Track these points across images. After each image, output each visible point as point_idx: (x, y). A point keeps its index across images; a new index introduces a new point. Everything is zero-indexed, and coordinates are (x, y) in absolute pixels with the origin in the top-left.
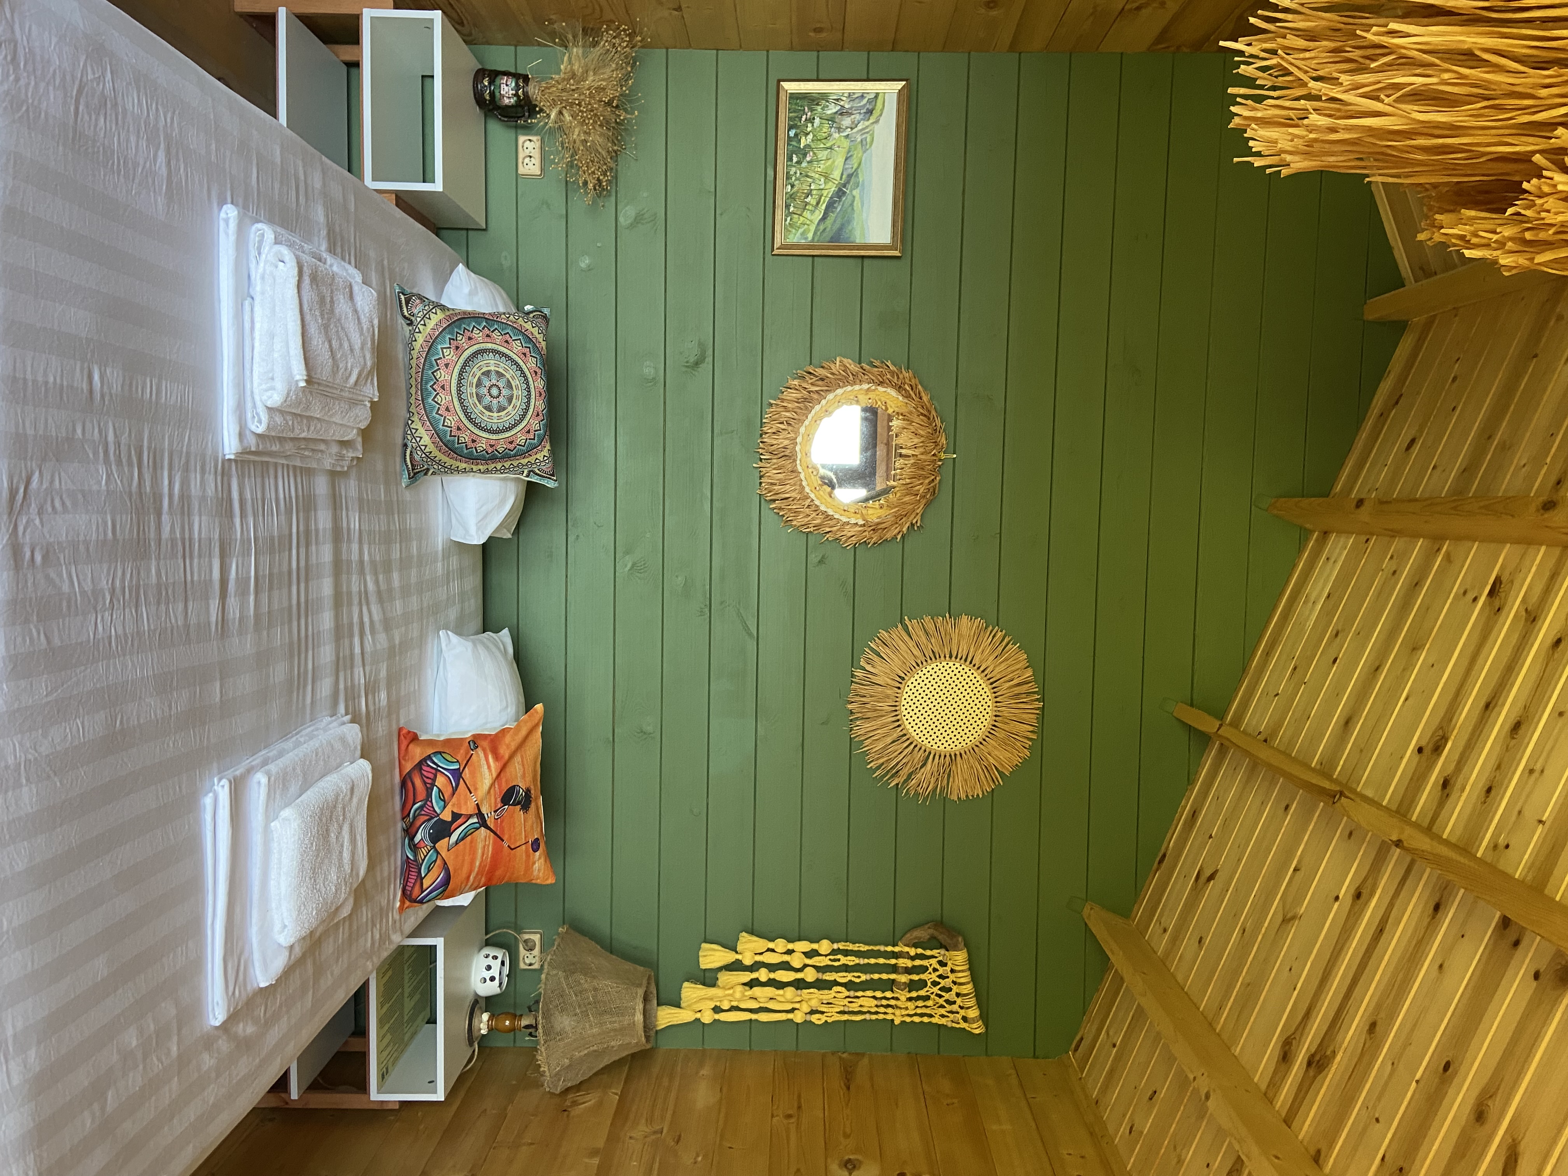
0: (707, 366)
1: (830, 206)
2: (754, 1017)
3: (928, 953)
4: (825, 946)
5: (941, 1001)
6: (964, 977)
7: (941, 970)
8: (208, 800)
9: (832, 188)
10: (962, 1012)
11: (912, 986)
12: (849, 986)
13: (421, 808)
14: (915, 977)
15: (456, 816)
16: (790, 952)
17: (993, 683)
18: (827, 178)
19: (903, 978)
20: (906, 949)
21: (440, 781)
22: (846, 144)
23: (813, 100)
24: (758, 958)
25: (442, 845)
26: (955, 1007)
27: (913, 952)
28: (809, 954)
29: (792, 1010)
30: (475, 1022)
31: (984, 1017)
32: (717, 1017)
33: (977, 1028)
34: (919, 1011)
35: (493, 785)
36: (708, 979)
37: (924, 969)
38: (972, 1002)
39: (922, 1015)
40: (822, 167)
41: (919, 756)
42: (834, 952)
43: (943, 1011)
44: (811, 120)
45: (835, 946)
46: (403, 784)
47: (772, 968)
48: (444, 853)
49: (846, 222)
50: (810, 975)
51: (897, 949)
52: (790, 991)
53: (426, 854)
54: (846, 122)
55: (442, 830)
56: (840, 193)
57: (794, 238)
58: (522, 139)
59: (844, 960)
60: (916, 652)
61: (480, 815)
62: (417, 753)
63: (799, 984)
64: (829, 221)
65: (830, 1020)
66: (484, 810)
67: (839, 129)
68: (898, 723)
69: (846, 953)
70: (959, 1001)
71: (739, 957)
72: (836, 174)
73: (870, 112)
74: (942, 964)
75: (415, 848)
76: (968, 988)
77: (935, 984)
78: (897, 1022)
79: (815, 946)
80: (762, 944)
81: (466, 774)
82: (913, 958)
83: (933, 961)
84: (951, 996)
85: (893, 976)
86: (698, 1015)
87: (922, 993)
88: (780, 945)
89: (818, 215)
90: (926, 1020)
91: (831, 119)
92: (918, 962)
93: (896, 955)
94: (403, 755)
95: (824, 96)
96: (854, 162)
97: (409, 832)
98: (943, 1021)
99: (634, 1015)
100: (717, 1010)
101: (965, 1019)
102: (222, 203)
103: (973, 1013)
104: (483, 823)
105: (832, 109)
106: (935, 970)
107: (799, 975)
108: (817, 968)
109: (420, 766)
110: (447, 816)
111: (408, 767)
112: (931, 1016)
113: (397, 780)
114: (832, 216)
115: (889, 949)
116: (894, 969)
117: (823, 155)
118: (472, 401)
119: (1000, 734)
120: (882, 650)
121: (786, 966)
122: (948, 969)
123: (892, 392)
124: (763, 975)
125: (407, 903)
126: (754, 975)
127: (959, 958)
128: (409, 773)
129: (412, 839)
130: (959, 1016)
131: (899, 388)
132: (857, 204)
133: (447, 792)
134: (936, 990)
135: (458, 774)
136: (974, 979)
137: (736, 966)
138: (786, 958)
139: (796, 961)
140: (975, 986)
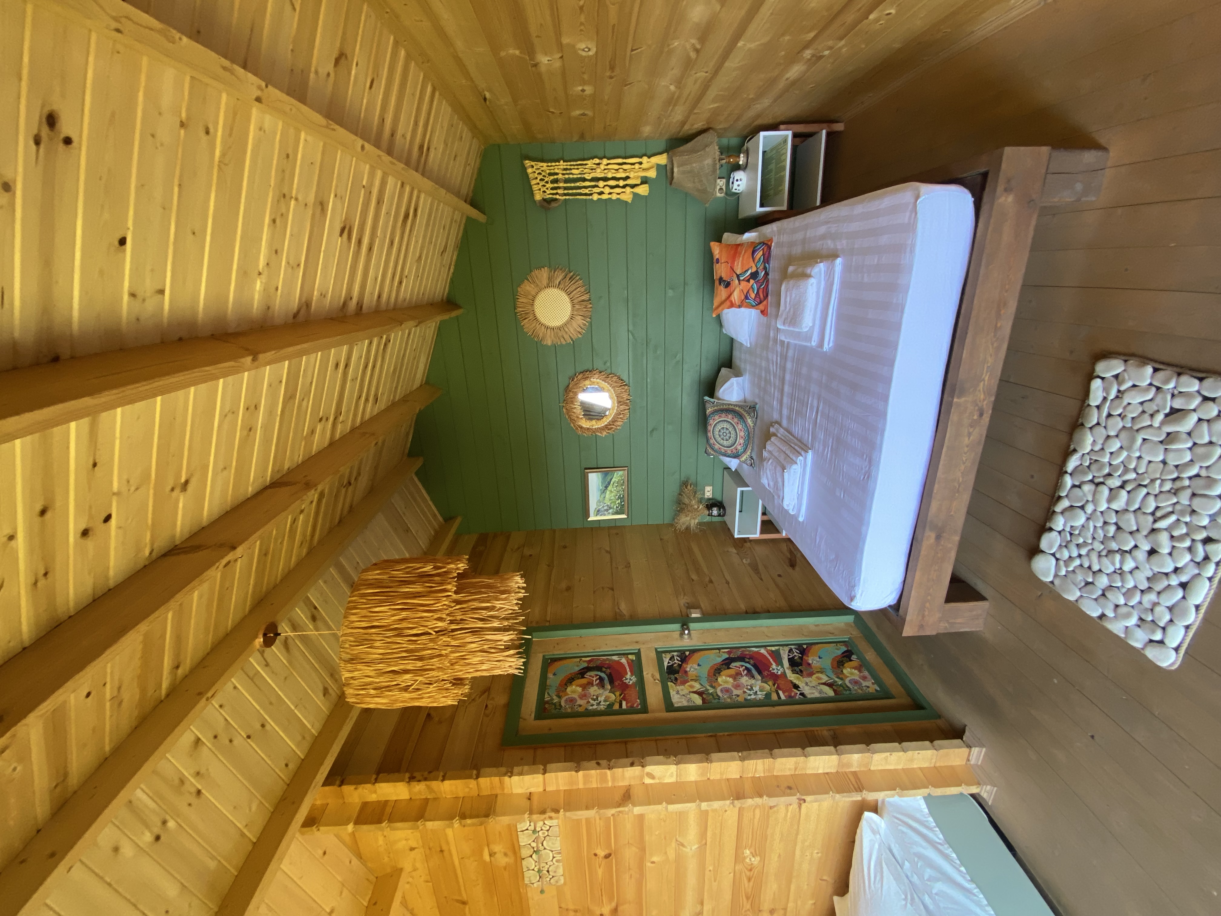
0: (649, 430)
1: (609, 483)
2: (624, 161)
3: (551, 196)
4: (595, 197)
5: (543, 174)
6: (535, 188)
7: (545, 189)
9: (609, 488)
10: (534, 170)
11: (556, 181)
12: (584, 180)
14: (556, 185)
15: (748, 281)
16: (610, 193)
17: (536, 318)
18: (611, 492)
19: (561, 185)
20: (560, 198)
21: (753, 296)
22: (605, 502)
23: (617, 513)
24: (623, 190)
25: (754, 269)
26: (537, 172)
27: (558, 197)
28: (601, 193)
29: (608, 164)
30: (745, 160)
31: (525, 169)
32: (640, 160)
33: (528, 163)
34: (552, 168)
36: (644, 181)
37: (552, 189)
38: (531, 176)
39: (551, 166)
40: (613, 494)
41: (562, 286)
42: (591, 194)
43: (542, 169)
44: (617, 507)
45: (591, 197)
46: (767, 296)
47: (617, 186)
49: (604, 478)
50: (601, 184)
51: (564, 197)
52: (610, 175)
53: (760, 266)
54: (606, 508)
55: (754, 275)
56: (606, 487)
57: (621, 473)
58: (711, 497)
59: (587, 191)
60: (567, 330)
61: (739, 280)
62: (761, 307)
63: (605, 179)
64: (609, 478)
65: (591, 161)
66: (737, 281)
67: (608, 505)
68: (572, 300)
69: (586, 194)
70: (536, 175)
71: (632, 190)
72: (608, 492)
73: (598, 511)
74: (544, 192)
75: (765, 268)
76: (533, 182)
77: (547, 182)
78: (562, 161)
79: (600, 197)
80: (623, 197)
81: (743, 297)
82: (557, 194)
83: (548, 192)
84: (540, 177)
85: (565, 185)
86: (649, 160)
87: (552, 178)
88: (614, 197)
89: (613, 480)
90: (549, 164)
91: (610, 508)
92: (555, 191)
93: (565, 195)
94: (766, 307)
95: (613, 514)
96: (602, 496)
97: (767, 274)
98: (542, 164)
101: (533, 167)
103: (530, 170)
104: (738, 276)
105: (610, 511)
106: (547, 189)
107: (605, 183)
108: (597, 186)
109: (761, 302)
111: (765, 303)
112: (548, 166)
114: (609, 480)
115: (567, 197)
116: (565, 188)
117: (613, 498)
118: (733, 432)
119: (531, 297)
120: (580, 330)
121: (612, 187)
122: (542, 190)
123: (584, 426)
124: (621, 183)
125: (769, 243)
126: (626, 183)
127: (538, 197)
128: (764, 300)
129: (766, 272)
130: (535, 167)
131: (581, 427)
132: (600, 484)
133: (751, 292)
134: (546, 179)
135: (746, 297)
136: (531, 186)
137: (633, 186)
138: (612, 191)
139: (607, 190)
140: (530, 183)
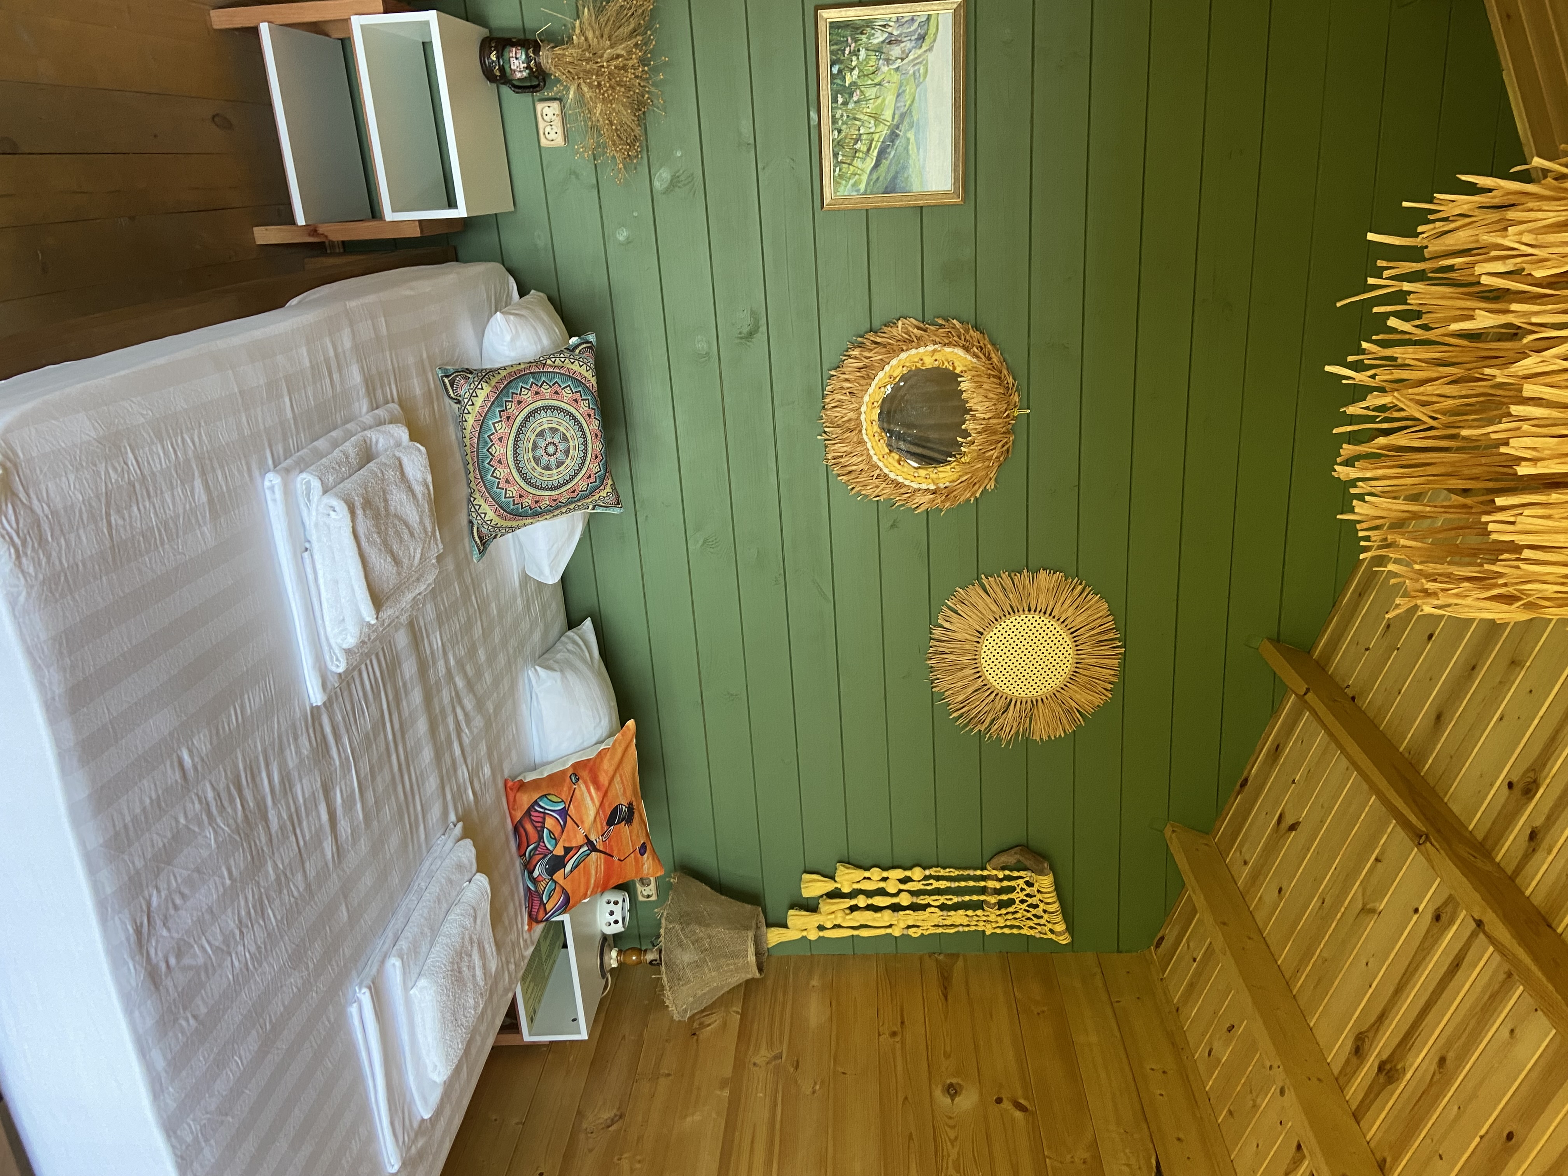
0: (761, 336)
1: (882, 153)
2: (855, 933)
3: (1016, 874)
4: (917, 873)
5: (1029, 915)
6: (1051, 897)
7: (1028, 890)
8: (354, 1010)
9: (883, 131)
10: (1050, 926)
11: (1001, 905)
12: (942, 907)
13: (535, 848)
14: (1004, 897)
15: (567, 850)
16: (885, 879)
17: (1073, 632)
18: (876, 117)
19: (993, 899)
20: (994, 872)
21: (549, 823)
22: (896, 77)
23: (857, 28)
24: (856, 886)
25: (559, 876)
26: (1042, 921)
27: (1001, 875)
28: (904, 881)
29: (890, 926)
30: (606, 958)
31: (1070, 929)
32: (821, 934)
33: (1064, 940)
34: (1008, 923)
35: (598, 813)
36: (811, 907)
37: (1012, 889)
38: (1059, 918)
39: (1011, 927)
40: (871, 107)
41: (1000, 704)
42: (926, 878)
43: (1031, 923)
44: (856, 53)
45: (927, 872)
46: (516, 829)
47: (869, 894)
48: (561, 881)
49: (902, 168)
50: (905, 900)
51: (985, 873)
52: (887, 913)
53: (546, 887)
54: (895, 51)
55: (557, 863)
56: (893, 136)
57: (845, 190)
58: (539, 106)
59: (936, 884)
60: (994, 607)
61: (589, 843)
62: (525, 800)
63: (896, 908)
64: (882, 168)
65: (926, 933)
66: (593, 838)
67: (888, 61)
68: (978, 675)
69: (938, 878)
70: (1046, 916)
71: (839, 886)
72: (887, 115)
73: (922, 38)
74: (1029, 884)
75: (535, 881)
76: (1055, 907)
77: (1023, 901)
78: (988, 933)
79: (908, 873)
80: (860, 874)
81: (572, 811)
82: (1001, 880)
83: (1021, 882)
84: (1039, 911)
85: (982, 898)
86: (805, 934)
87: (1011, 909)
88: (876, 873)
89: (870, 163)
90: (1015, 931)
91: (878, 50)
92: (1006, 883)
93: (984, 878)
94: (512, 805)
95: (869, 23)
96: (907, 97)
97: (528, 867)
98: (1032, 932)
99: (747, 956)
100: (821, 928)
101: (1051, 931)
102: (264, 472)
103: (1060, 927)
104: (593, 848)
105: (879, 37)
106: (1022, 890)
107: (895, 900)
108: (912, 893)
109: (528, 813)
110: (559, 851)
111: (519, 815)
112: (1020, 928)
113: (510, 826)
114: (885, 163)
115: (979, 872)
116: (983, 891)
117: (871, 93)
118: (529, 466)
119: (1081, 679)
120: (959, 608)
121: (882, 892)
122: (1035, 889)
123: (960, 352)
124: (862, 901)
125: (534, 924)
126: (853, 902)
127: (1046, 882)
128: (520, 821)
129: (531, 873)
130: (1046, 929)
131: (967, 349)
132: (912, 147)
133: (557, 831)
134: (1024, 906)
135: (564, 813)
136: (1060, 898)
137: (835, 894)
138: (882, 885)
139: (891, 888)
140: (1061, 904)
